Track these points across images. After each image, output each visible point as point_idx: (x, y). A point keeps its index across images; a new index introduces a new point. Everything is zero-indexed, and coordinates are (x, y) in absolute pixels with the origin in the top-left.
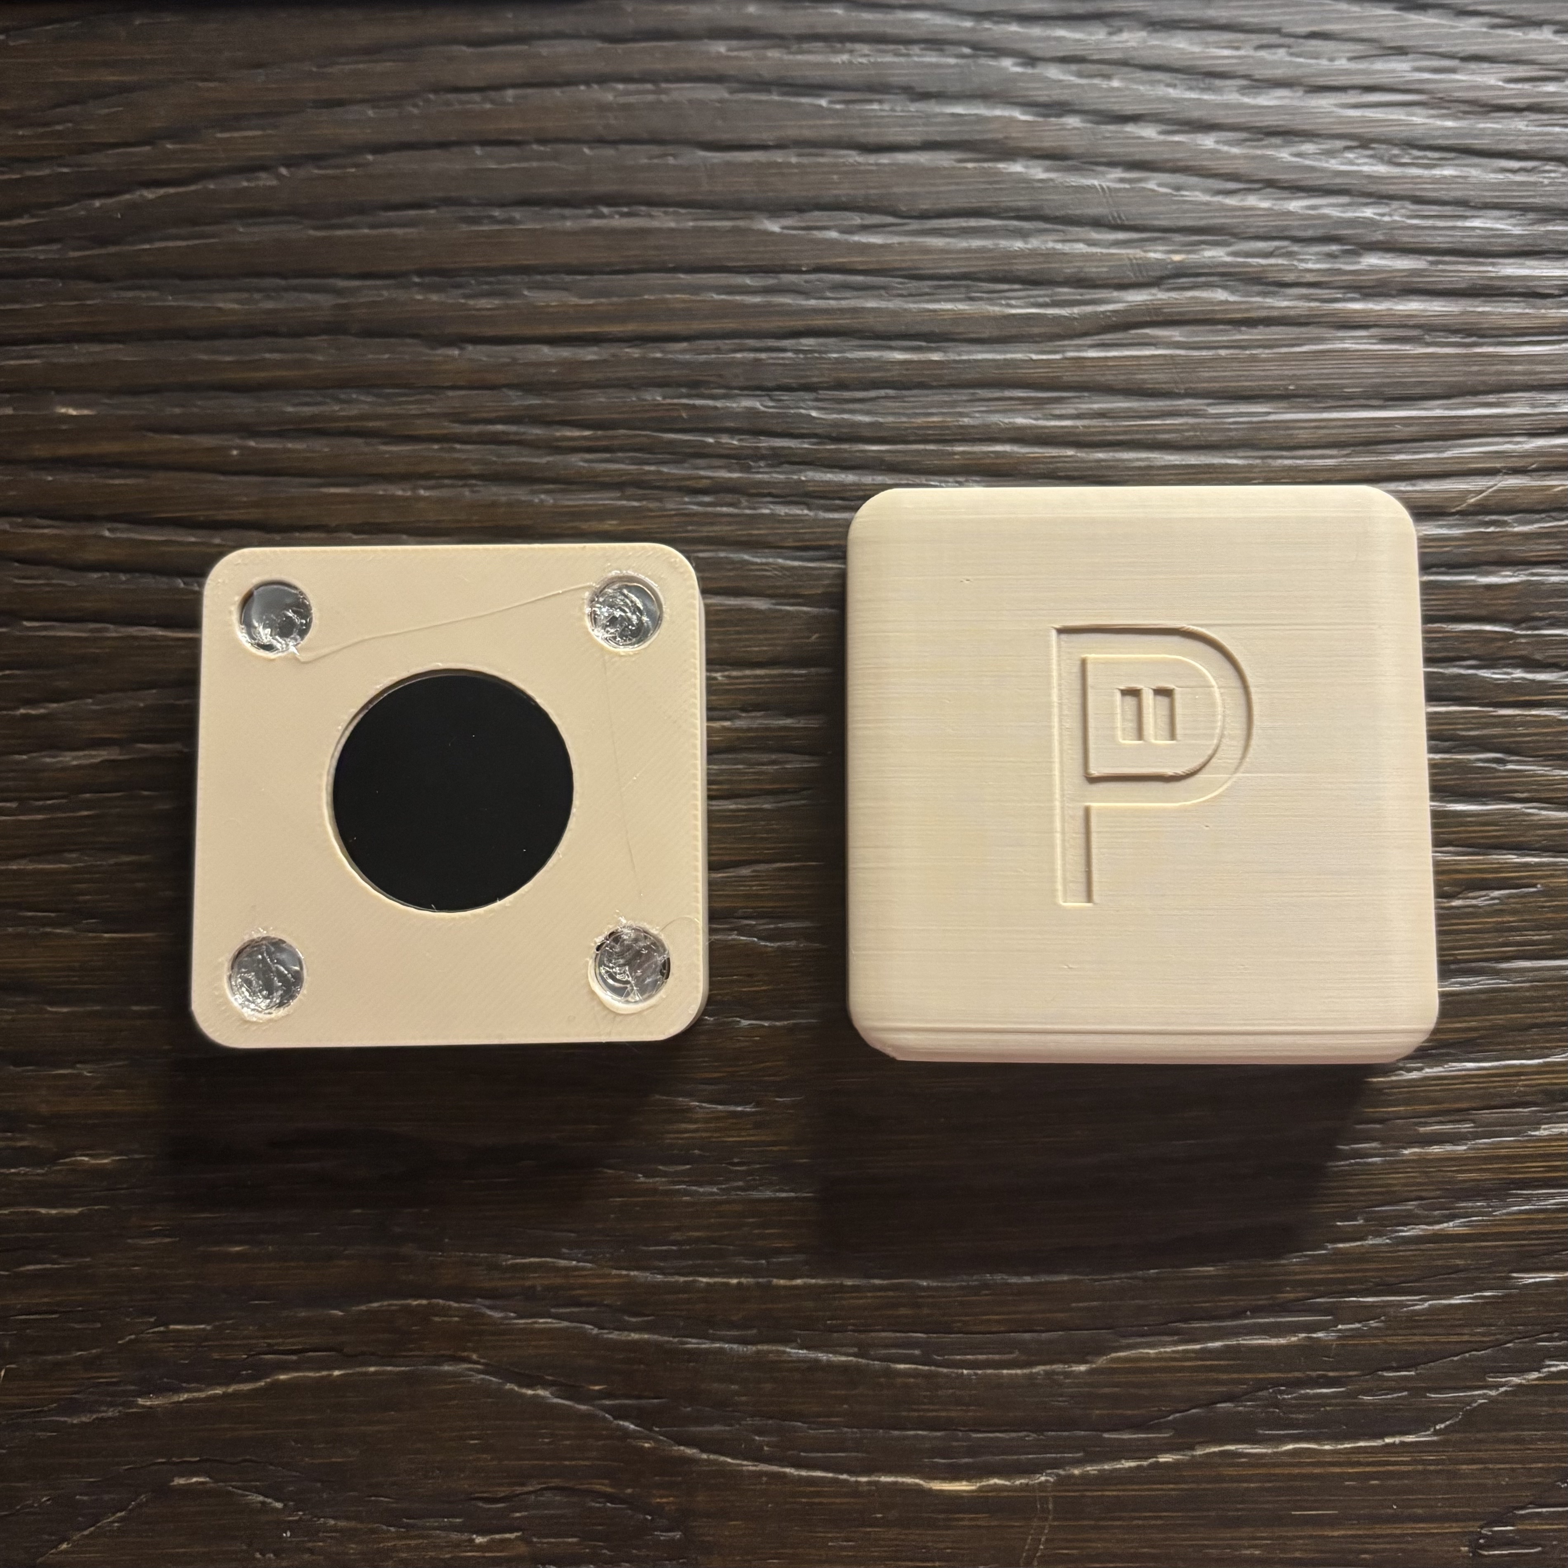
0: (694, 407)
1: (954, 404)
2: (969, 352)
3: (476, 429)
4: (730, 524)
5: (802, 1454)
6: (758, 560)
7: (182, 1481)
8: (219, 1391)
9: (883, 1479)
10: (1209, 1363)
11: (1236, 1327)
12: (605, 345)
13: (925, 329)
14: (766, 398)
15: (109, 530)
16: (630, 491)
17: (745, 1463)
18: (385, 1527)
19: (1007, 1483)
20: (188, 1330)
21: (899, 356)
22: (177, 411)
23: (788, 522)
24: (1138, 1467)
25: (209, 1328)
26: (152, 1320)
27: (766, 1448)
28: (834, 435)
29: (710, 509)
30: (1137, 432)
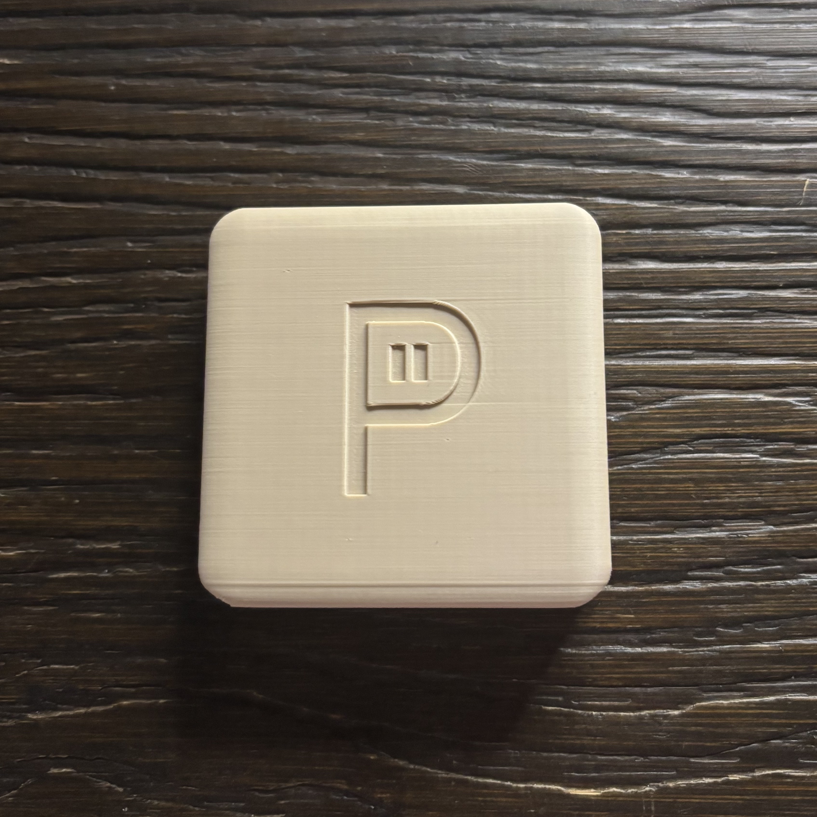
0: (418, 58)
1: (594, 57)
2: (605, 24)
3: (271, 72)
4: (440, 136)
5: (479, 767)
6: (459, 160)
7: (55, 771)
8: (82, 711)
9: (535, 786)
10: (764, 711)
11: (784, 687)
12: (359, 18)
13: (575, 7)
14: (466, 52)
15: (29, 138)
16: (373, 113)
17: (440, 772)
18: (191, 807)
19: (622, 791)
20: (63, 669)
21: (557, 25)
22: (76, 61)
23: (480, 134)
24: (715, 783)
25: (77, 668)
26: (39, 661)
27: (454, 762)
28: (513, 76)
29: (427, 126)
30: (720, 77)
